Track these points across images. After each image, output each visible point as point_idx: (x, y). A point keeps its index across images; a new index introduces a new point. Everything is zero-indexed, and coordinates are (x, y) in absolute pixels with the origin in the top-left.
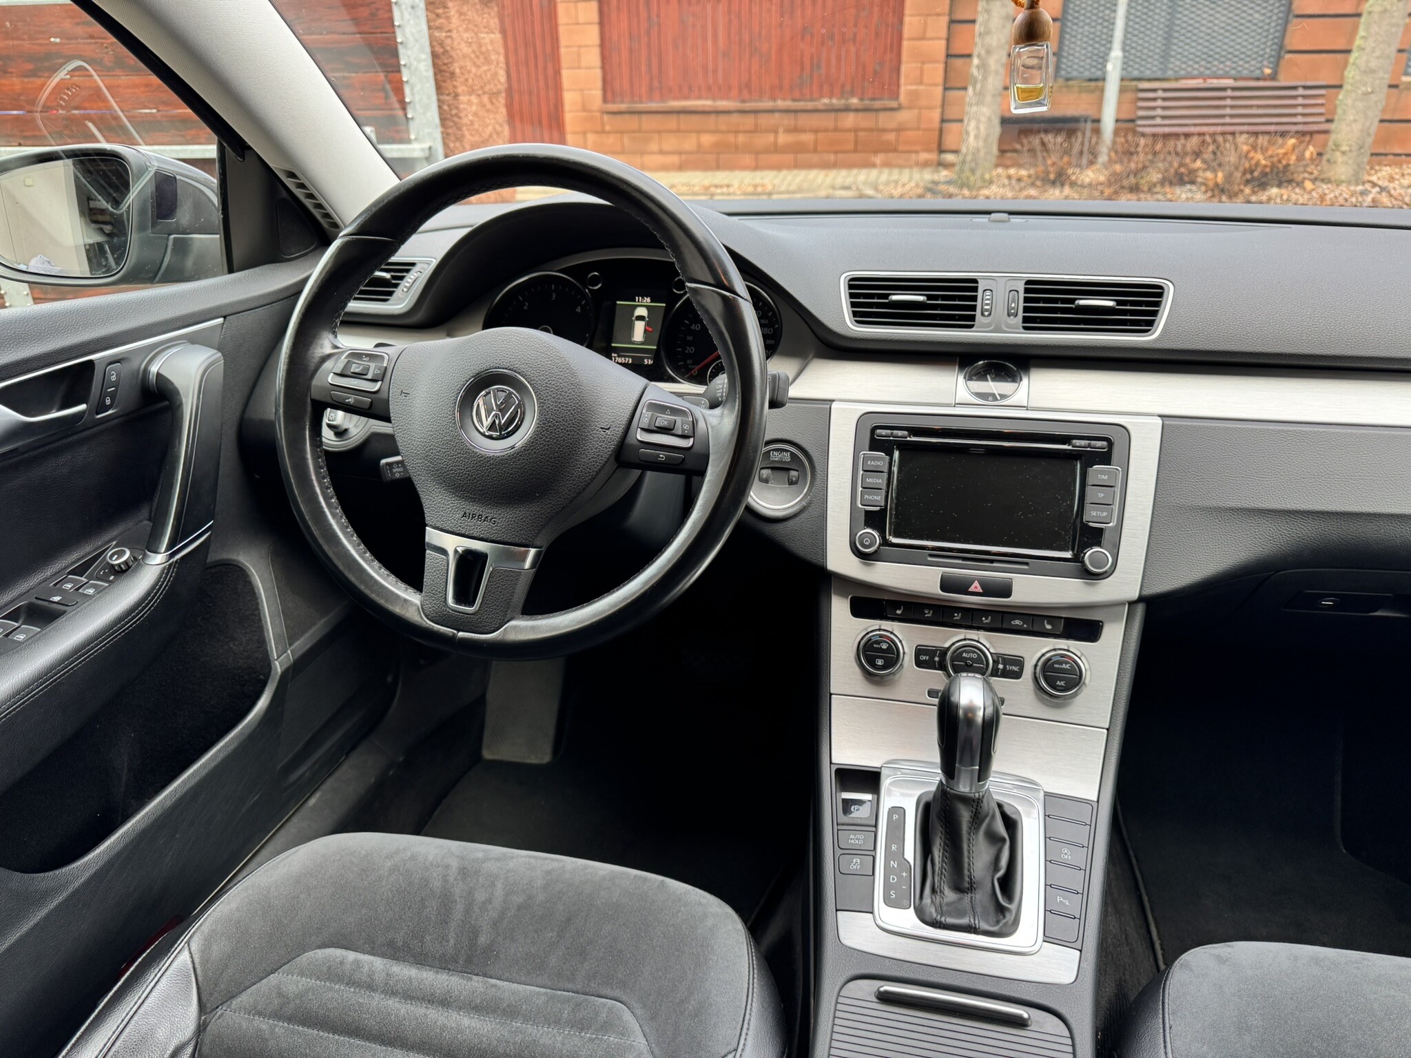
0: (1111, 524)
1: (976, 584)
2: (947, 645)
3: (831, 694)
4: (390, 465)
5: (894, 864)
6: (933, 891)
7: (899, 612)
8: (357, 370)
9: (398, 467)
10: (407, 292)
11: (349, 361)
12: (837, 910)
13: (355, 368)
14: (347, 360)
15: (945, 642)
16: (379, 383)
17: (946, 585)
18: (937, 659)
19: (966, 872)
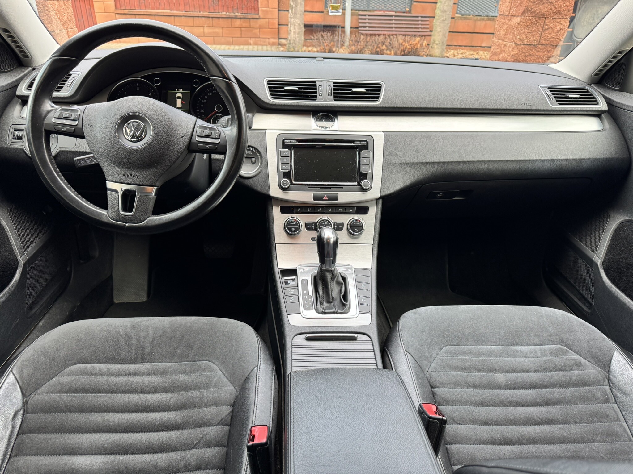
0: (369, 172)
1: (326, 196)
2: (316, 221)
3: (275, 244)
4: (79, 160)
5: (306, 297)
6: (321, 304)
7: (298, 210)
8: (66, 116)
9: (83, 161)
10: (70, 87)
11: (61, 112)
12: (287, 315)
13: (64, 115)
14: (60, 112)
15: (316, 220)
16: (77, 121)
17: (315, 198)
18: (313, 226)
19: (331, 296)
